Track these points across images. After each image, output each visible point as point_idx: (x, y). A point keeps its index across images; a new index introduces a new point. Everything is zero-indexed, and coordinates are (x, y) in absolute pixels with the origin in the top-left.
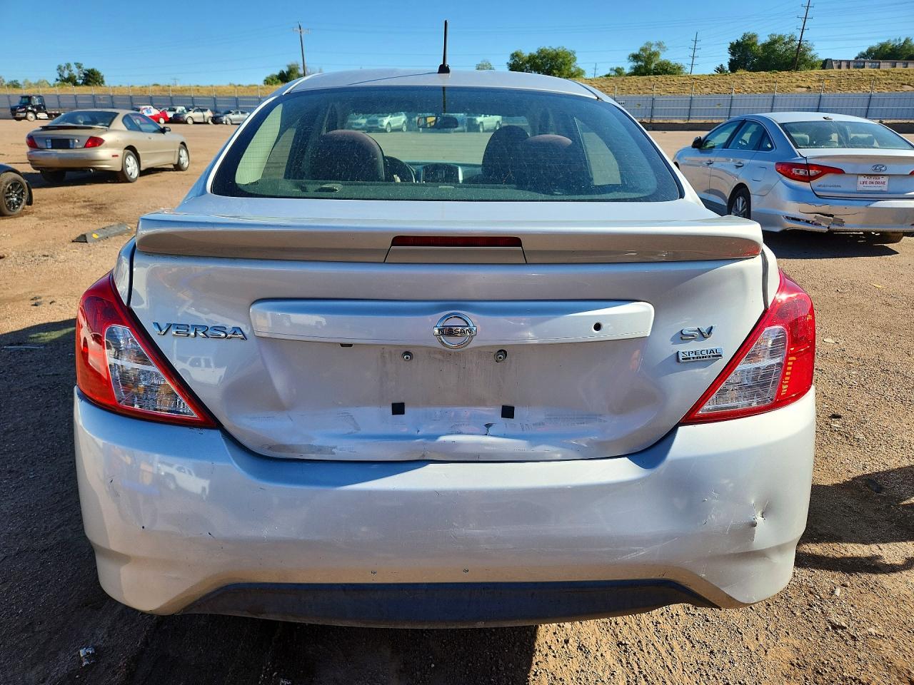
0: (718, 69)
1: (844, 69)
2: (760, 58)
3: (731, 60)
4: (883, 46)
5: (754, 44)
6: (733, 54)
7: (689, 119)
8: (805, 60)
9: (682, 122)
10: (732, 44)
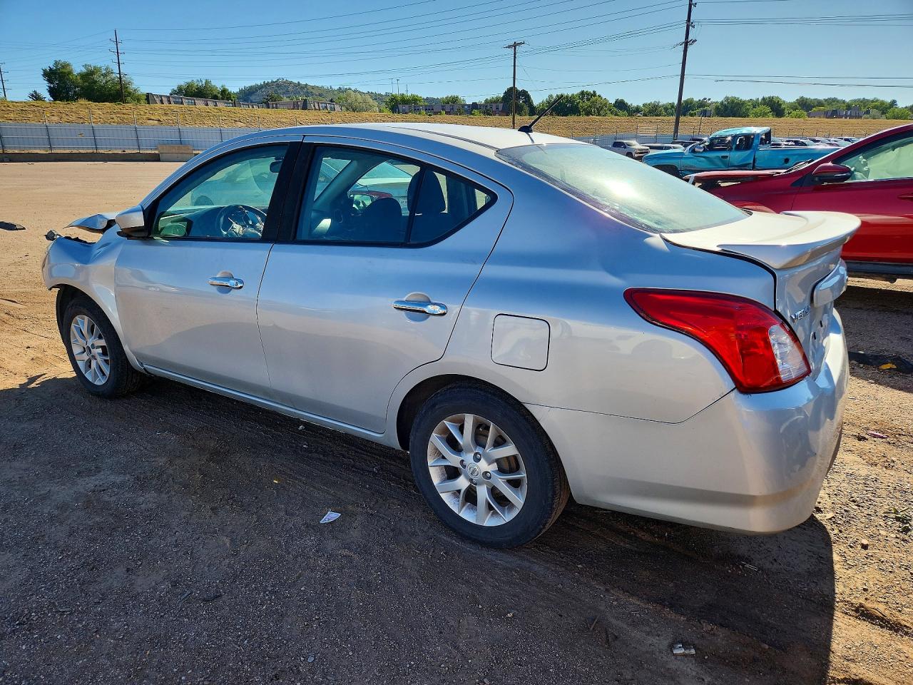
0: (32, 95)
1: (166, 103)
2: (82, 88)
3: (50, 87)
4: (189, 86)
5: (70, 73)
6: (50, 81)
7: (51, 148)
8: (130, 93)
9: (42, 152)
10: (45, 71)
